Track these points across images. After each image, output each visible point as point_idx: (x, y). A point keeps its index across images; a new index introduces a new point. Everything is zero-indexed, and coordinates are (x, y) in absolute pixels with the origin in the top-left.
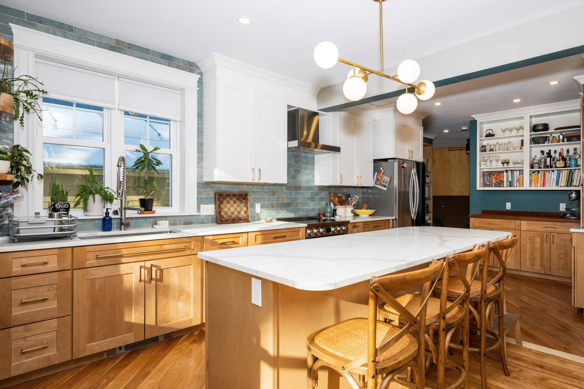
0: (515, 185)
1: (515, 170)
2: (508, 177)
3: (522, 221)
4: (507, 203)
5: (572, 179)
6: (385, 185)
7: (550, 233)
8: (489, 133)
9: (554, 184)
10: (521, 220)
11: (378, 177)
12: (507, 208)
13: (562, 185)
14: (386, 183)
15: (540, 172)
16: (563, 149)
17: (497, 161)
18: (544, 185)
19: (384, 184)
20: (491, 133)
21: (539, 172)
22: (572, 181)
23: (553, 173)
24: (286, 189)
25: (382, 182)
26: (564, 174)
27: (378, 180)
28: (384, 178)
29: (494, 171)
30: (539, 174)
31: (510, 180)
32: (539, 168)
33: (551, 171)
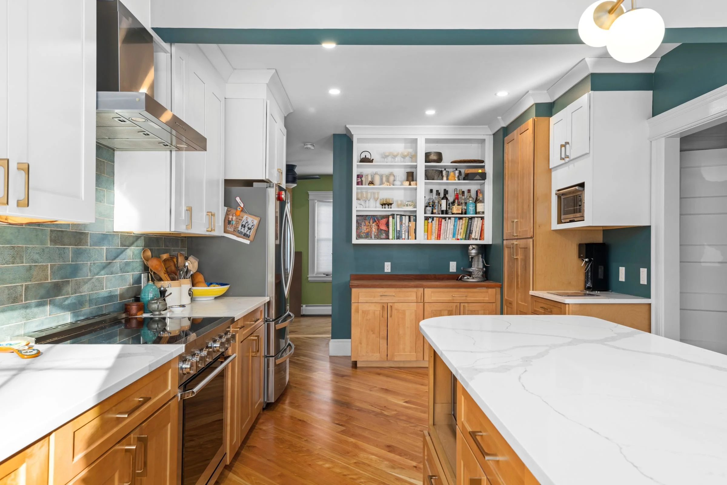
0: (403, 237)
1: (403, 215)
2: (395, 224)
3: (426, 290)
4: (386, 263)
5: (470, 230)
6: (248, 233)
7: (460, 303)
8: (366, 156)
9: (451, 236)
10: (424, 287)
11: (231, 217)
12: (386, 271)
13: (459, 237)
14: (249, 229)
15: (435, 218)
16: (457, 189)
17: (376, 200)
18: (439, 237)
19: (245, 230)
20: (368, 156)
21: (433, 220)
22: (471, 233)
23: (449, 220)
24: (51, 241)
25: (240, 227)
26: (462, 224)
27: (229, 222)
28: (244, 218)
29: (370, 216)
30: (433, 221)
31: (398, 229)
32: (432, 213)
33: (447, 218)
